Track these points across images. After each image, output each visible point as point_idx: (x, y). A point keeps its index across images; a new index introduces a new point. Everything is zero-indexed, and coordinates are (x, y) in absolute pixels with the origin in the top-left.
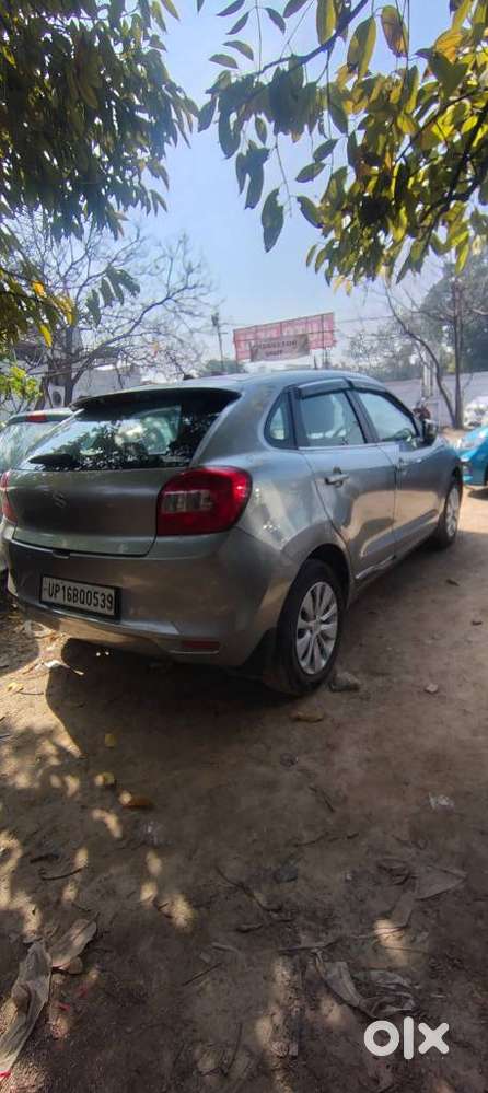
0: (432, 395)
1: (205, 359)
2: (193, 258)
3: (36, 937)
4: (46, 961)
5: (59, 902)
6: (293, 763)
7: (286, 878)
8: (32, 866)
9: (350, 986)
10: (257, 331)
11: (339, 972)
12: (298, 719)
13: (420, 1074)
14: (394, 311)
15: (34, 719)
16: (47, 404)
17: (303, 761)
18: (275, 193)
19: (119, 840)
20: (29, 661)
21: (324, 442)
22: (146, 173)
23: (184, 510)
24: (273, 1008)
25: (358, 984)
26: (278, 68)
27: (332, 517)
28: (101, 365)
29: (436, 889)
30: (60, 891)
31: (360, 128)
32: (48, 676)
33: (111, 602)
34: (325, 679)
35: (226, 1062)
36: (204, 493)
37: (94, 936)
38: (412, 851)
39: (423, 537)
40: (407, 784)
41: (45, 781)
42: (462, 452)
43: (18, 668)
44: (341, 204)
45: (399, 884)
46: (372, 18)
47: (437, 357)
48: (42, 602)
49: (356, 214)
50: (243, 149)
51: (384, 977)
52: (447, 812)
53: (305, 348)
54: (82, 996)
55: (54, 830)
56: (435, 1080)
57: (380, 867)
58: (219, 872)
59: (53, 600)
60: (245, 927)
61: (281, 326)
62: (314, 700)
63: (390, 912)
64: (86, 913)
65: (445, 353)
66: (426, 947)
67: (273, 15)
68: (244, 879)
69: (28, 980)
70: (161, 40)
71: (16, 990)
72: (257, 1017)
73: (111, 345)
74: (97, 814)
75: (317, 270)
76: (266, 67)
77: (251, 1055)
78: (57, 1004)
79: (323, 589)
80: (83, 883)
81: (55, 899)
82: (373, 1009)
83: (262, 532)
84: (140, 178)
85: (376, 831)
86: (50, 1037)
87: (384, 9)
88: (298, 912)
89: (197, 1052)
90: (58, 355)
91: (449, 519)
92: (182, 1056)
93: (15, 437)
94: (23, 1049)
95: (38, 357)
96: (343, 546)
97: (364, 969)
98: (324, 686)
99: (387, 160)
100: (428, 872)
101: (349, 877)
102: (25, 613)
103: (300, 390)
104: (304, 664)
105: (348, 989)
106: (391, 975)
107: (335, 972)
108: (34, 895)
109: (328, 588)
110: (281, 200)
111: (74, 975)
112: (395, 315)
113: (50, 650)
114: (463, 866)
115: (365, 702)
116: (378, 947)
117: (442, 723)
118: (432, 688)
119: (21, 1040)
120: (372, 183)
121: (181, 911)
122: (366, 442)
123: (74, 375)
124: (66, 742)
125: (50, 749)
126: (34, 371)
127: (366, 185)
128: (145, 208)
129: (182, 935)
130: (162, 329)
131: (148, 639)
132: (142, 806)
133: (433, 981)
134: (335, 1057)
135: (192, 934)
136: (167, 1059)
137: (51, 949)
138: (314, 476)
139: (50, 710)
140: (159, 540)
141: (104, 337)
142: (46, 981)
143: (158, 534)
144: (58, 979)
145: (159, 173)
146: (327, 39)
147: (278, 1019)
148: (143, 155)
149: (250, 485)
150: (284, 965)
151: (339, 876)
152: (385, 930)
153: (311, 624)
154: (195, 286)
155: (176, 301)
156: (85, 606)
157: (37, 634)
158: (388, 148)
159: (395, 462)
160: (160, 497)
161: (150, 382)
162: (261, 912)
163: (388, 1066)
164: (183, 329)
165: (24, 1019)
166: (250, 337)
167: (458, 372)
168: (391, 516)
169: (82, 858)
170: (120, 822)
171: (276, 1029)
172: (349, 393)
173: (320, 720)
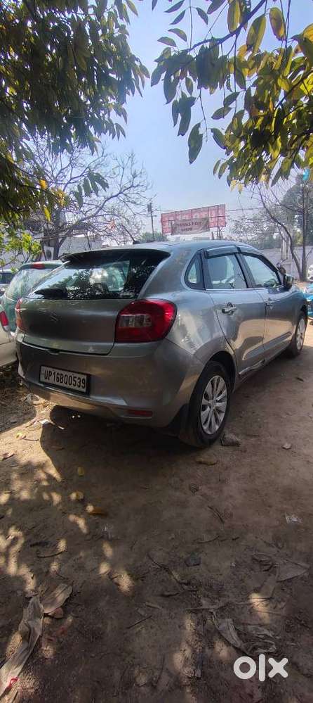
0: (287, 258)
1: (142, 232)
2: (137, 168)
3: (34, 593)
4: (40, 610)
5: (48, 572)
6: (197, 490)
7: (192, 564)
8: (32, 548)
9: (235, 635)
10: (176, 215)
11: (227, 626)
12: (200, 463)
13: (280, 693)
14: (264, 204)
15: (32, 456)
16: (43, 258)
17: (203, 489)
18: (198, 126)
19: (87, 535)
20: (30, 419)
21: (220, 286)
22: (113, 112)
23: (133, 326)
24: (184, 646)
25: (239, 634)
26: (203, 47)
27: (226, 334)
28: (78, 234)
29: (289, 576)
30: (49, 565)
31: (253, 85)
32: (41, 430)
33: (84, 383)
34: (218, 438)
35: (154, 679)
36: (146, 316)
37: (70, 595)
38: (275, 550)
39: (282, 349)
40: (270, 506)
41: (39, 495)
42: (308, 296)
43: (23, 423)
44: (240, 134)
45: (265, 571)
46: (264, 15)
47: (291, 234)
48: (41, 382)
49: (248, 141)
50: (177, 97)
51: (256, 629)
52: (297, 526)
53: (207, 227)
54: (63, 633)
55: (46, 527)
56: (289, 698)
57: (254, 559)
58: (150, 558)
59: (47, 381)
60: (167, 593)
61: (192, 212)
62: (211, 451)
63: (260, 588)
64: (65, 580)
65: (296, 232)
66: (284, 612)
67: (200, 12)
68: (166, 563)
69: (29, 620)
70: (126, 28)
71: (22, 626)
72: (175, 651)
73: (85, 222)
74: (72, 518)
75: (220, 176)
76: (195, 46)
77: (170, 675)
78: (47, 636)
79: (218, 380)
80: (64, 561)
81: (45, 570)
82: (249, 650)
83: (182, 342)
84: (109, 115)
85: (251, 536)
86: (43, 657)
87: (272, 10)
88: (200, 586)
89: (136, 671)
90: (50, 227)
91: (298, 339)
92: (126, 674)
93: (24, 278)
94: (26, 664)
95: (38, 228)
96: (232, 353)
97: (243, 624)
98: (217, 442)
99: (271, 106)
100: (285, 564)
101: (233, 565)
102: (29, 389)
103: (207, 253)
104: (205, 428)
105: (233, 637)
106: (260, 628)
107: (225, 625)
108: (32, 567)
109: (221, 379)
110: (201, 131)
111: (58, 619)
112: (265, 207)
113: (43, 412)
114: (307, 561)
115: (243, 454)
116: (252, 611)
117: (294, 469)
118: (287, 446)
119: (25, 657)
120: (260, 121)
121: (125, 582)
122: (248, 287)
123: (60, 240)
124: (53, 471)
125: (43, 476)
126: (36, 237)
127: (256, 121)
128: (111, 135)
129: (126, 596)
130: (116, 212)
131: (107, 408)
132: (101, 514)
133: (289, 634)
134: (225, 680)
135: (133, 597)
136: (117, 675)
137: (44, 602)
138: (215, 308)
139: (43, 451)
140: (116, 345)
141: (80, 216)
142: (41, 621)
143: (116, 341)
144: (47, 620)
145: (122, 113)
146: (235, 29)
147: (188, 653)
148: (112, 101)
149: (175, 312)
150: (191, 619)
151: (227, 564)
152: (256, 600)
153: (210, 402)
154: (138, 186)
155: (126, 195)
156: (68, 386)
157: (35, 402)
158: (271, 99)
159: (266, 300)
160: (118, 318)
161: (107, 246)
162: (177, 585)
163: (259, 687)
164: (130, 213)
165: (26, 645)
166: (172, 219)
167: (304, 245)
168: (262, 335)
169: (62, 545)
170: (86, 524)
171: (187, 659)
172: (238, 255)
173: (214, 464)
